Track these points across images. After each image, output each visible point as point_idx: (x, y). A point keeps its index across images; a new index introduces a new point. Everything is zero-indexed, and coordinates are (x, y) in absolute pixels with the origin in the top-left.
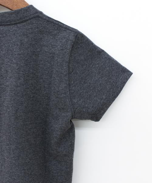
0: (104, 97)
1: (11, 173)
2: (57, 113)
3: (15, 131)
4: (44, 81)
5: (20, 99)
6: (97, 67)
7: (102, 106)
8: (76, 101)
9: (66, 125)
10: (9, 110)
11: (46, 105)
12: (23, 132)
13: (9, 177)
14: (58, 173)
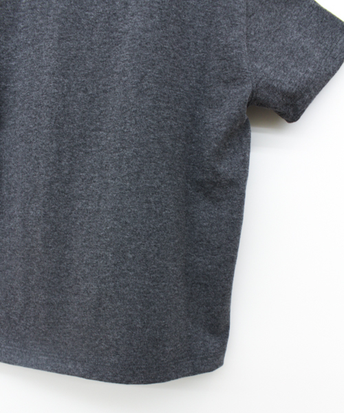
0: (310, 70)
1: (119, 210)
2: (219, 93)
3: (135, 119)
4: (196, 33)
5: (150, 55)
6: (296, 21)
7: (307, 84)
8: (259, 67)
9: (239, 110)
10: (124, 79)
11: (197, 82)
12: (152, 122)
13: (115, 219)
14: (211, 227)
